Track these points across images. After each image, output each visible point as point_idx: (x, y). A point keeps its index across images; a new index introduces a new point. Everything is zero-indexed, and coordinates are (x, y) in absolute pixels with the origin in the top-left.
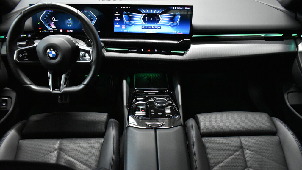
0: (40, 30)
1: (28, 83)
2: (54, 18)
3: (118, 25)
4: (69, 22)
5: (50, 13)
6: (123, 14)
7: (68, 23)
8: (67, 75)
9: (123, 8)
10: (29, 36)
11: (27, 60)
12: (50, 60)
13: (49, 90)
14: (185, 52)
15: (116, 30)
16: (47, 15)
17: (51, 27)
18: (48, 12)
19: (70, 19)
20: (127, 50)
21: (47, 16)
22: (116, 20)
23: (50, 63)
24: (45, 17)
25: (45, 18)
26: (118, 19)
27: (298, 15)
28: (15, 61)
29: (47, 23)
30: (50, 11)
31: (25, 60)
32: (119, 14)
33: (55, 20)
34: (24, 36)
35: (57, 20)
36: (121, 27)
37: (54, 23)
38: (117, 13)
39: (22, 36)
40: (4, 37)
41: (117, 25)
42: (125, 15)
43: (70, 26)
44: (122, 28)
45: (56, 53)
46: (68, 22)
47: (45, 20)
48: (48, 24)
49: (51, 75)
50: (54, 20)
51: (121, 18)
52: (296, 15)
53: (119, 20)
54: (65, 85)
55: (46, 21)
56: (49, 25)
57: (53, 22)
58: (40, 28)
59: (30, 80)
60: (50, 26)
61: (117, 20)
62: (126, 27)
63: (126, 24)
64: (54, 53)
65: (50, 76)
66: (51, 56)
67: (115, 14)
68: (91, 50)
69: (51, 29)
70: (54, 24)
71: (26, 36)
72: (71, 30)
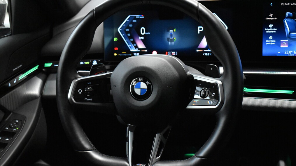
0: (116, 52)
1: (87, 146)
2: (143, 30)
3: (272, 40)
4: (171, 35)
5: (137, 19)
6: (284, 17)
7: (168, 39)
8: (165, 135)
9: (286, 4)
10: (94, 64)
11: (91, 99)
12: (136, 101)
13: (126, 163)
15: (266, 51)
16: (131, 23)
17: (136, 47)
18: (135, 18)
19: (175, 30)
20: (291, 92)
21: (131, 26)
22: (268, 29)
23: (134, 106)
24: (128, 27)
25: (128, 30)
26: (273, 28)
28: (69, 102)
29: (130, 38)
30: (138, 16)
31: (87, 100)
32: (276, 19)
33: (146, 32)
34: (86, 63)
35: (149, 33)
36: (278, 44)
37: (143, 38)
38: (271, 15)
39: (82, 63)
40: (51, 64)
41: (269, 40)
42: (289, 20)
43: (173, 43)
44: (281, 47)
45: (148, 86)
46: (169, 36)
47: (127, 33)
48: (132, 40)
49: (132, 133)
50: (143, 32)
51: (279, 25)
53: (274, 31)
54: (157, 156)
55: (129, 35)
56: (134, 42)
57: (141, 36)
58: (116, 49)
59: (90, 142)
60: (135, 45)
61: (271, 29)
62: (289, 45)
63: (289, 37)
64: (144, 86)
65: (130, 135)
66: (138, 91)
67: (267, 19)
68: (219, 82)
69: (137, 50)
70: (142, 40)
72: (173, 51)
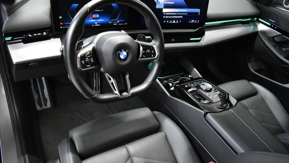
0: (62, 26)
10: (44, 34)
11: (90, 65)
12: (121, 62)
14: (201, 39)
27: (258, 4)
28: (79, 70)
31: (88, 66)
34: (38, 34)
52: (257, 4)
58: (61, 24)
71: (40, 34)
